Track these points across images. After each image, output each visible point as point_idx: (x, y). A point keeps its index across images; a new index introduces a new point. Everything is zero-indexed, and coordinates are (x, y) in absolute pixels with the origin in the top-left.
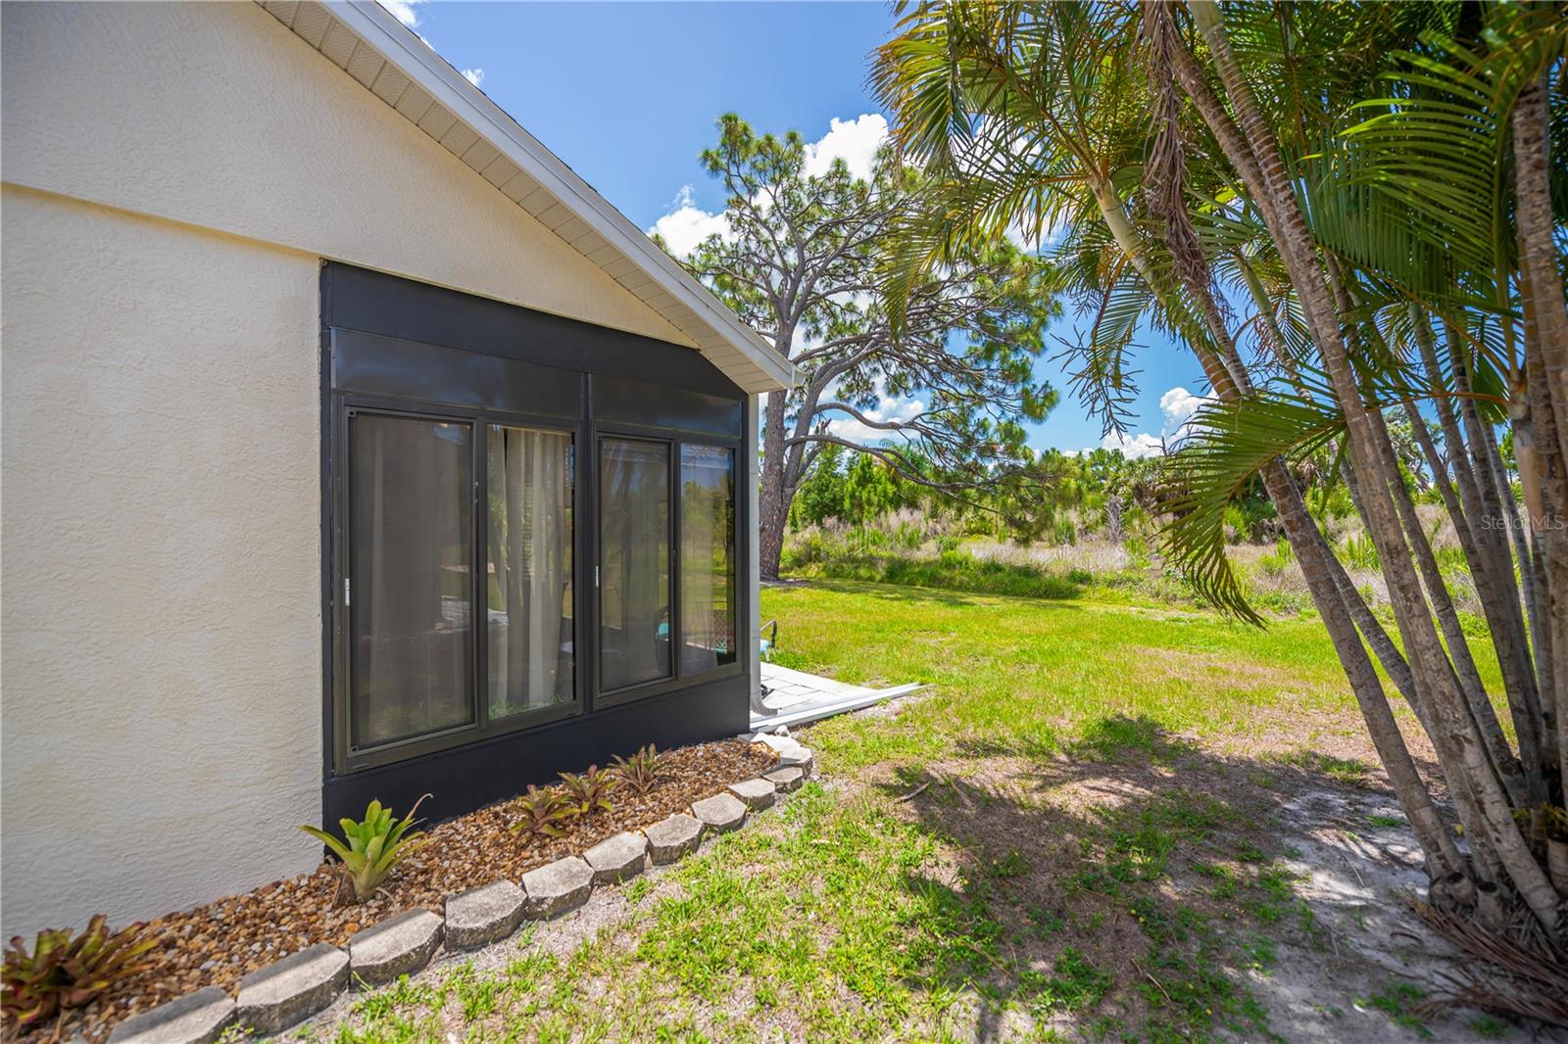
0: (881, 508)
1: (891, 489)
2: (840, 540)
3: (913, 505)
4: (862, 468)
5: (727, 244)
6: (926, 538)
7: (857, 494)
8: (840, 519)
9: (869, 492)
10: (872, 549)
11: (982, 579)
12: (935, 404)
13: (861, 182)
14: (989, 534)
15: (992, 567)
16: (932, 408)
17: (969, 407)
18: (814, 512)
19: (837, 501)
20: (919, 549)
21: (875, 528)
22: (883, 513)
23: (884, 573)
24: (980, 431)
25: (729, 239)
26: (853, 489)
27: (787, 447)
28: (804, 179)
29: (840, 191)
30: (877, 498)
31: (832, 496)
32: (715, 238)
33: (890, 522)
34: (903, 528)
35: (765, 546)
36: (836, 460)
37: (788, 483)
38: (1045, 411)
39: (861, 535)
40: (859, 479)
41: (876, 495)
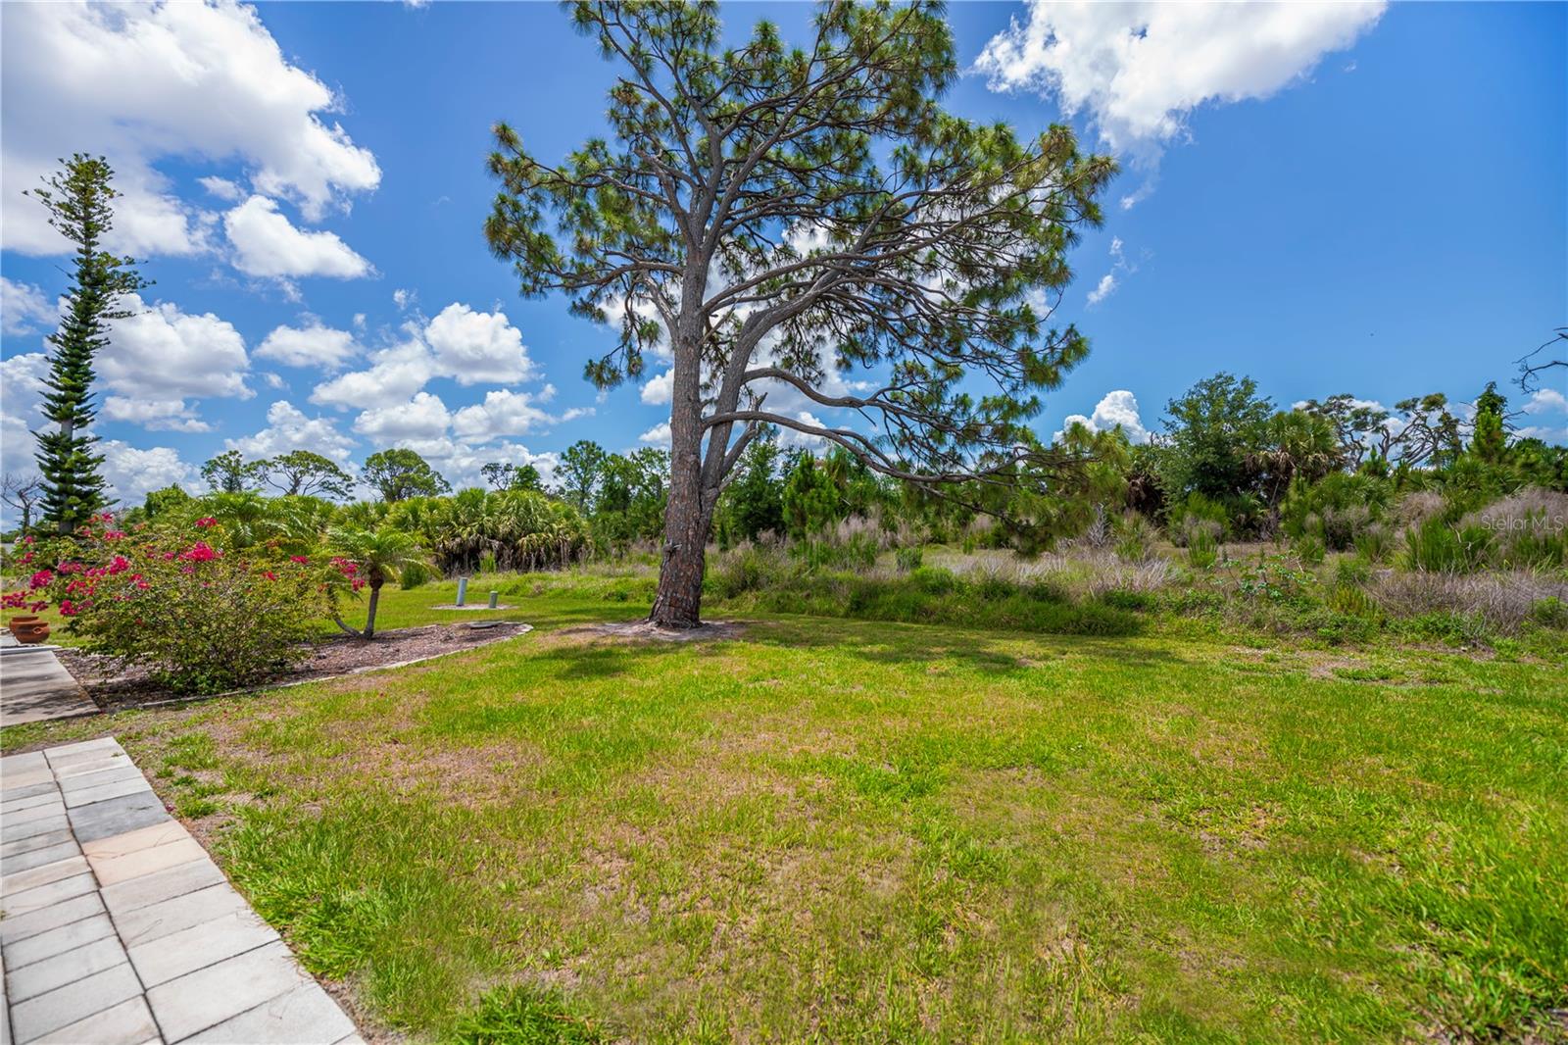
0: (827, 517)
1: (835, 495)
2: (784, 561)
3: (862, 513)
4: (803, 472)
5: (614, 156)
6: (884, 550)
7: (798, 501)
8: (777, 533)
9: (812, 498)
10: (825, 570)
12: (897, 378)
13: (798, 56)
14: (948, 543)
16: (896, 383)
17: (942, 381)
18: (747, 524)
19: (774, 511)
20: (880, 565)
21: (823, 542)
22: (828, 523)
23: (848, 604)
24: (959, 411)
25: (617, 150)
26: (793, 496)
27: (706, 428)
28: (717, 57)
29: (768, 72)
30: (820, 505)
31: (766, 506)
32: (595, 147)
33: (840, 534)
34: (855, 540)
35: (678, 576)
36: (770, 465)
37: (710, 481)
38: (1062, 372)
39: (808, 550)
40: (798, 483)
41: (819, 502)
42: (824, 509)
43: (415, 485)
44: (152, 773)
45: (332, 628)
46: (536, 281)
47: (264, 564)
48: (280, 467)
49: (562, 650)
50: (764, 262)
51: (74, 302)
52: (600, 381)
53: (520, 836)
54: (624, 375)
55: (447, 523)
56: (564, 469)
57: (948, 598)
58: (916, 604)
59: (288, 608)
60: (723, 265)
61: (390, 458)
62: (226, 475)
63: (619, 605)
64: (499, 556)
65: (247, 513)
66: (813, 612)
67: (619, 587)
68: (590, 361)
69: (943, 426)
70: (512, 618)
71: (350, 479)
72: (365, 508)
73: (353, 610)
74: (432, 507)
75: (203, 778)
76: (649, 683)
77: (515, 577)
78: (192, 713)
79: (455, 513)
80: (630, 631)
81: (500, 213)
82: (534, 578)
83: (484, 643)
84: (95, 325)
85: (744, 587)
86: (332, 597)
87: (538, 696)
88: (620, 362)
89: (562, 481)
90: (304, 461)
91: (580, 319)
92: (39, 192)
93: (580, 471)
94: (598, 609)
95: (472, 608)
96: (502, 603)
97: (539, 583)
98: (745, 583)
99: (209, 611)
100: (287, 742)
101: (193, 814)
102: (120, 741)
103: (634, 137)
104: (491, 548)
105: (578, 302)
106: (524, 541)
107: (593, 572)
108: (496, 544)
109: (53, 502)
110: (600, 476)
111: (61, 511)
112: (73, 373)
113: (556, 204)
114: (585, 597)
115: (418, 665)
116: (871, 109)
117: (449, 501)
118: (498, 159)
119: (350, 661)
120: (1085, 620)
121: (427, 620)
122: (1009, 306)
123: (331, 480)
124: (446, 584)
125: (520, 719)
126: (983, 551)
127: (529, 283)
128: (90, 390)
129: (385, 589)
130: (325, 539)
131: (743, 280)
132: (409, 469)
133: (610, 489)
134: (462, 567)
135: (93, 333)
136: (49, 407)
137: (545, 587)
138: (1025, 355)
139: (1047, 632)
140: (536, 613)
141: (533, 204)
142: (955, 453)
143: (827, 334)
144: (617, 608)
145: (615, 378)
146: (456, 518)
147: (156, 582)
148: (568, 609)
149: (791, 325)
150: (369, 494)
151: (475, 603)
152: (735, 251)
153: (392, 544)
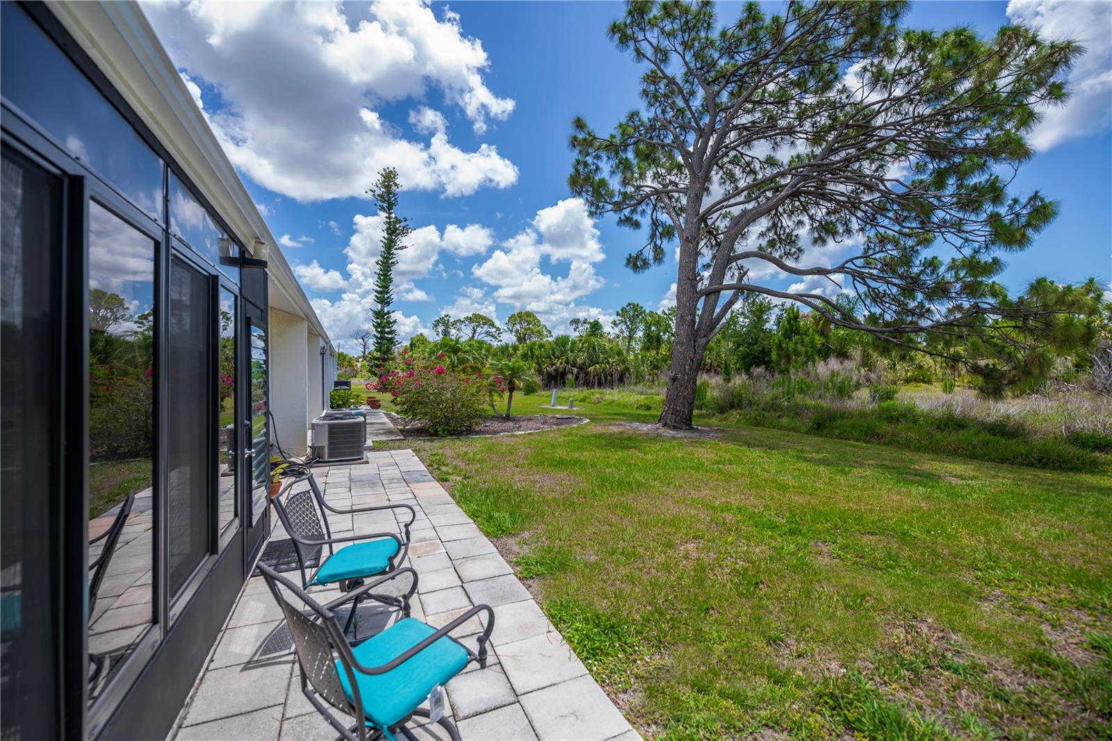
0: (809, 358)
1: (819, 340)
2: (765, 388)
3: (843, 355)
4: (789, 322)
5: (645, 120)
6: (858, 386)
7: (784, 345)
8: (767, 369)
9: (796, 343)
10: (799, 398)
11: (939, 436)
12: (869, 248)
13: (776, 20)
14: (929, 382)
15: (951, 423)
16: (866, 252)
17: (912, 247)
18: (744, 362)
19: (765, 352)
20: (850, 397)
21: (802, 377)
22: (810, 363)
23: (811, 424)
24: (928, 271)
25: (646, 115)
26: (780, 342)
27: (700, 297)
28: (715, 35)
29: (754, 37)
30: (804, 349)
31: (760, 348)
32: (633, 115)
33: (818, 371)
34: (832, 377)
35: (678, 395)
36: (765, 317)
37: (702, 333)
38: (1030, 232)
39: (787, 383)
40: (786, 331)
41: (803, 346)
42: (807, 352)
43: (533, 333)
44: (426, 464)
45: (491, 412)
46: (598, 207)
47: (463, 376)
48: (467, 323)
49: (603, 434)
50: (753, 172)
51: (384, 243)
52: (636, 268)
53: (566, 509)
54: (651, 262)
55: (549, 357)
56: (618, 322)
57: (900, 426)
58: (869, 428)
59: (473, 399)
60: (722, 178)
61: (520, 317)
62: (443, 328)
63: (646, 413)
64: (577, 378)
65: (455, 350)
66: (781, 428)
67: (646, 402)
68: (630, 255)
69: (912, 285)
70: (579, 415)
71: (500, 330)
72: (507, 345)
73: (501, 403)
74: (541, 346)
75: (444, 469)
76: (649, 457)
77: (586, 392)
78: (437, 444)
79: (553, 350)
80: (645, 428)
81: (577, 170)
82: (596, 393)
83: (563, 427)
84: (392, 254)
85: (732, 406)
86: (491, 396)
87: (585, 455)
88: (649, 254)
89: (617, 331)
90: (478, 320)
91: (623, 228)
92: (371, 190)
93: (628, 323)
94: (631, 414)
95: (559, 408)
96: (575, 406)
97: (598, 396)
98: (732, 403)
99: (443, 397)
100: (473, 460)
101: (442, 480)
102: (413, 451)
103: (658, 104)
104: (572, 373)
105: (623, 217)
106: (591, 369)
107: (633, 391)
108: (575, 370)
109: (378, 343)
110: (642, 327)
111: (380, 347)
112: (385, 279)
113: (609, 158)
114: (625, 406)
115: (530, 434)
116: (840, 42)
117: (550, 343)
118: (575, 138)
119: (499, 429)
120: (1036, 455)
121: (536, 412)
122: (976, 179)
123: (491, 330)
124: (546, 393)
125: (575, 465)
127: (593, 209)
128: (391, 288)
129: (515, 394)
130: (487, 366)
131: (737, 187)
132: (529, 323)
133: (648, 336)
134: (556, 383)
135: (392, 258)
136: (376, 296)
137: (602, 398)
138: (994, 219)
139: (993, 461)
140: (594, 413)
141: (595, 161)
142: (923, 307)
143: (806, 219)
144: (643, 414)
145: (646, 264)
146: (554, 354)
147: (424, 383)
148: (613, 412)
149: (774, 215)
150: (509, 338)
151: (561, 405)
152: (730, 167)
153: (519, 368)
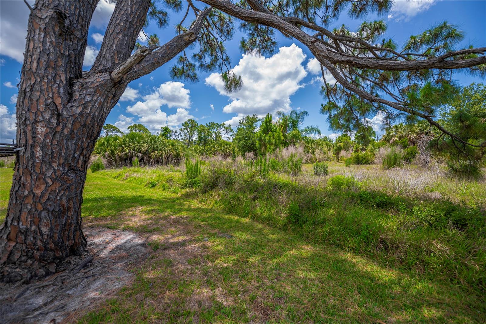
0: (276, 146)
4: (266, 124)
7: (263, 138)
9: (270, 137)
18: (242, 150)
19: (253, 144)
21: (273, 158)
22: (278, 149)
30: (274, 140)
31: (251, 142)
33: (283, 154)
34: (291, 158)
36: (255, 126)
39: (263, 163)
40: (264, 129)
41: (274, 138)
42: (276, 142)
55: (121, 146)
61: (135, 127)
64: (141, 160)
79: (124, 142)
90: (109, 127)
93: (189, 130)
104: (138, 157)
106: (152, 154)
108: (140, 155)
110: (196, 133)
126: (356, 166)
132: (140, 130)
133: (199, 138)
134: (125, 164)
146: (125, 144)
